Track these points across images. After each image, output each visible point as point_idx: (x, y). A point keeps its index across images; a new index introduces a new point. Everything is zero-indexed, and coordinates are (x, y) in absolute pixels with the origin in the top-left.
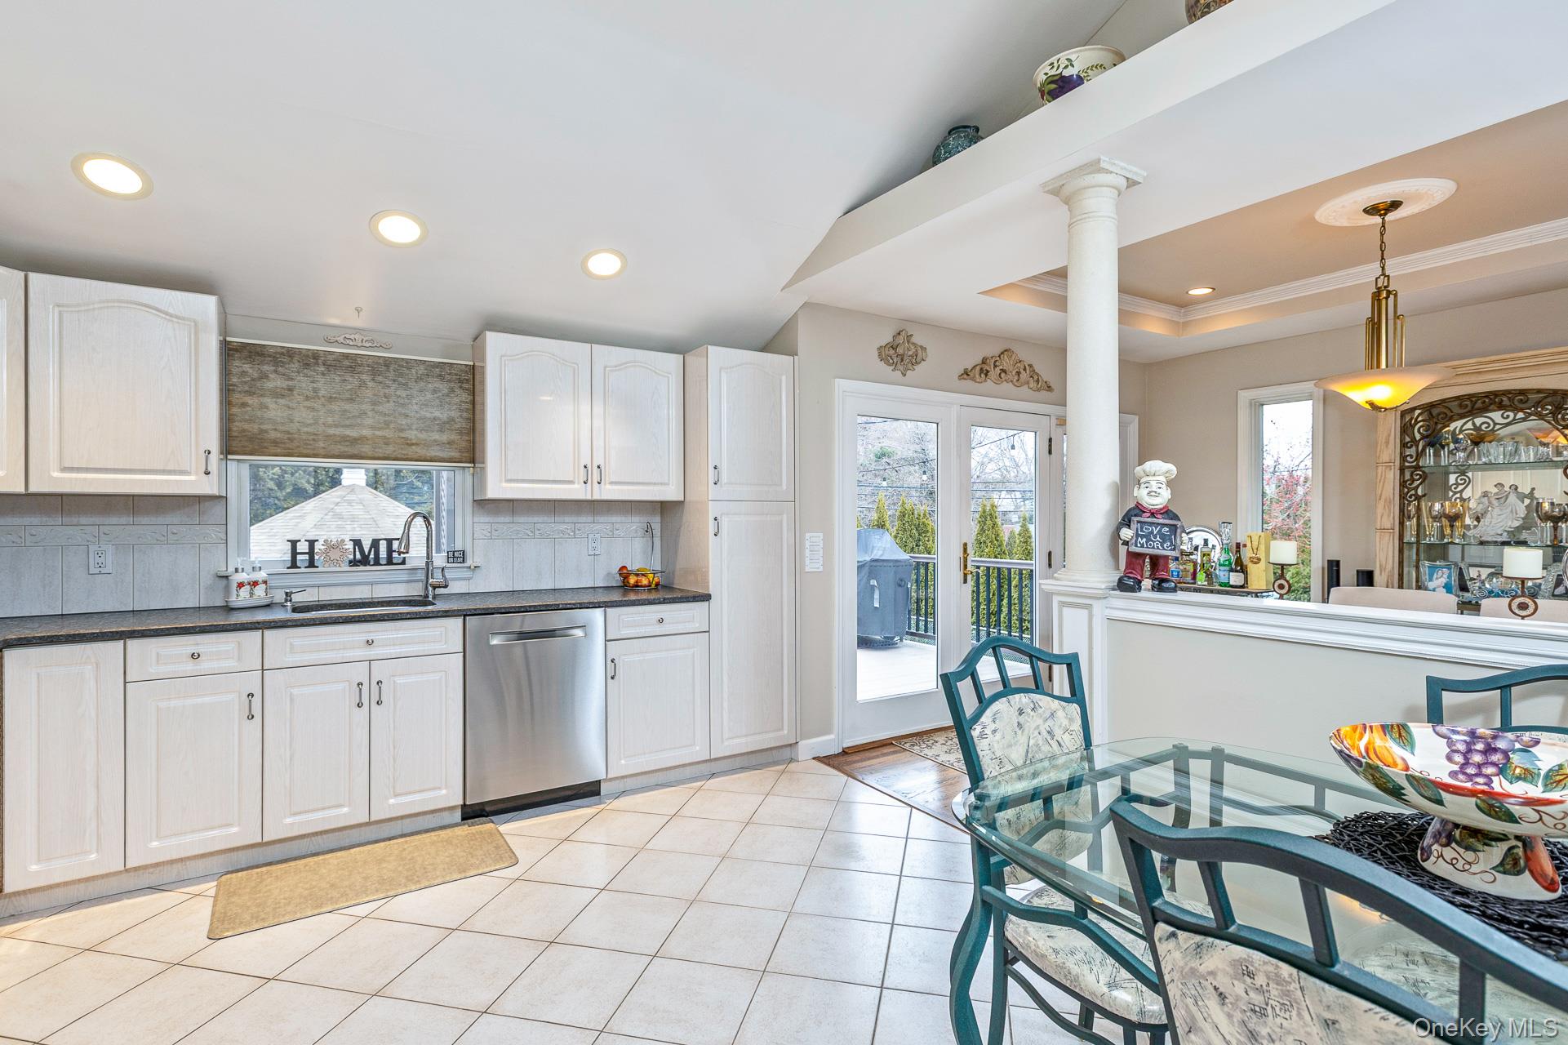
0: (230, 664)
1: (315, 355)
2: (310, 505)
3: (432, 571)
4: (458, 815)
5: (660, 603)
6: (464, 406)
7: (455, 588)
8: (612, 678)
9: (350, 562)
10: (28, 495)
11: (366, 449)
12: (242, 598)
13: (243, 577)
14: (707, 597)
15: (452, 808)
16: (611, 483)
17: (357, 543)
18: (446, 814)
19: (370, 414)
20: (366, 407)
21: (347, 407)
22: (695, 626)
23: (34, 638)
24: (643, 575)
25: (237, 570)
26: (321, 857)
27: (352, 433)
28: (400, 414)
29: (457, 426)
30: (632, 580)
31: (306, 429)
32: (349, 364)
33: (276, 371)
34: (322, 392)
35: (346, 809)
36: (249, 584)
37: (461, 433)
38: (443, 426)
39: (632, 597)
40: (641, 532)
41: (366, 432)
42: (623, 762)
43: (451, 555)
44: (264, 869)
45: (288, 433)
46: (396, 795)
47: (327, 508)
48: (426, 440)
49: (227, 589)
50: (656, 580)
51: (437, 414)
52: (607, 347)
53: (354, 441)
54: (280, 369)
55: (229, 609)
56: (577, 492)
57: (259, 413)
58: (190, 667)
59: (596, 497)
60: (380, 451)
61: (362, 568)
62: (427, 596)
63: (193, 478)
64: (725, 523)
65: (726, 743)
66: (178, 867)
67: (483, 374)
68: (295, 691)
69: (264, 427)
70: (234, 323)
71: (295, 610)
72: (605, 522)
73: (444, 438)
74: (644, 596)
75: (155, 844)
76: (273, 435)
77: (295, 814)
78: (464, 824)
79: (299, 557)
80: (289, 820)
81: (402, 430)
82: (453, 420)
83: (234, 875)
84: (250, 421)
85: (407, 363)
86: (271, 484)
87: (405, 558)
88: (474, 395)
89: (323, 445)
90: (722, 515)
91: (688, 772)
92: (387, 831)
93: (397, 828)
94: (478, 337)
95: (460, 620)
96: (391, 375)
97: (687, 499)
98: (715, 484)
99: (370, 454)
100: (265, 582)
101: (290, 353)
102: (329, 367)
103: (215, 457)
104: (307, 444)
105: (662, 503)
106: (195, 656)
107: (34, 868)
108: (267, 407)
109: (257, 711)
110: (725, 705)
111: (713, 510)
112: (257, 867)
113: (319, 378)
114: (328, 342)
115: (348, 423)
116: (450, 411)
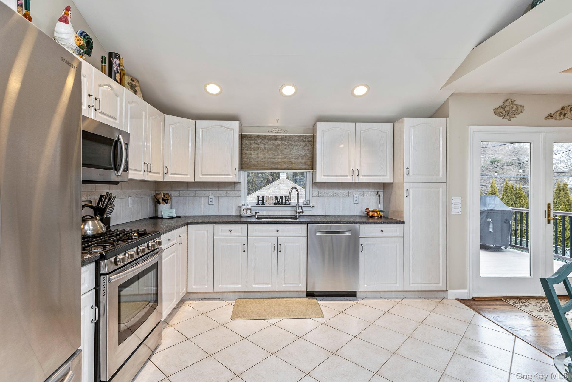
0: (239, 234)
1: (265, 136)
2: (271, 185)
3: (298, 207)
4: (305, 294)
5: (382, 224)
6: (310, 150)
7: (306, 213)
8: (362, 252)
9: (274, 203)
10: (195, 182)
11: (279, 166)
12: (244, 214)
13: (244, 207)
14: (403, 223)
15: (303, 292)
16: (363, 176)
17: (276, 197)
18: (301, 293)
19: (280, 154)
20: (279, 152)
21: (274, 152)
22: (397, 234)
23: (194, 222)
24: (376, 212)
25: (243, 205)
26: (263, 300)
27: (275, 161)
28: (290, 154)
29: (307, 157)
30: (371, 214)
31: (262, 160)
32: (274, 138)
33: (254, 143)
34: (267, 148)
35: (270, 285)
36: (246, 209)
37: (309, 159)
38: (303, 157)
39: (371, 221)
40: (374, 195)
41: (279, 160)
42: (366, 285)
43: (305, 202)
44: (247, 300)
45: (257, 162)
46: (285, 284)
47: (275, 186)
48: (297, 162)
49: (240, 211)
50: (381, 214)
51: (301, 153)
52: (361, 123)
53: (276, 164)
54: (256, 142)
55: (241, 217)
56: (349, 179)
57: (250, 156)
58: (229, 234)
59: (357, 181)
60: (283, 166)
61: (277, 205)
62: (296, 216)
63: (231, 177)
64: (411, 192)
65: (411, 285)
66: (226, 294)
67: (316, 138)
68: (256, 244)
69: (251, 160)
70: (244, 129)
71: (258, 218)
72: (360, 192)
73: (303, 161)
74: (375, 221)
75: (220, 286)
76: (253, 163)
77: (256, 284)
78: (307, 298)
79: (260, 201)
80: (254, 286)
81: (290, 159)
82: (306, 155)
83: (240, 300)
84: (248, 159)
85: (292, 136)
86: (262, 179)
87: (290, 203)
88: (313, 146)
89: (267, 165)
90: (410, 188)
91: (394, 294)
92: (282, 295)
93: (285, 295)
94: (314, 126)
95: (306, 225)
96: (287, 141)
97: (394, 182)
98: (407, 175)
99: (280, 167)
100: (250, 209)
101: (258, 136)
102: (269, 140)
103: (237, 170)
104: (262, 165)
105: (384, 183)
106: (230, 231)
107: (194, 287)
108: (252, 154)
109: (246, 250)
110: (411, 269)
111: (406, 186)
112: (246, 299)
113: (266, 143)
114: (269, 132)
115: (274, 157)
116: (304, 152)
